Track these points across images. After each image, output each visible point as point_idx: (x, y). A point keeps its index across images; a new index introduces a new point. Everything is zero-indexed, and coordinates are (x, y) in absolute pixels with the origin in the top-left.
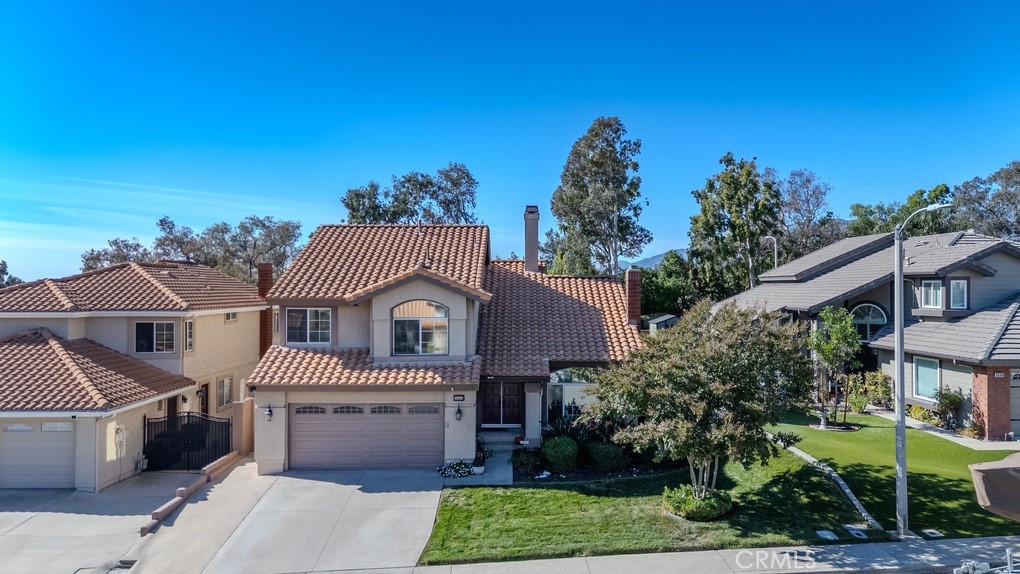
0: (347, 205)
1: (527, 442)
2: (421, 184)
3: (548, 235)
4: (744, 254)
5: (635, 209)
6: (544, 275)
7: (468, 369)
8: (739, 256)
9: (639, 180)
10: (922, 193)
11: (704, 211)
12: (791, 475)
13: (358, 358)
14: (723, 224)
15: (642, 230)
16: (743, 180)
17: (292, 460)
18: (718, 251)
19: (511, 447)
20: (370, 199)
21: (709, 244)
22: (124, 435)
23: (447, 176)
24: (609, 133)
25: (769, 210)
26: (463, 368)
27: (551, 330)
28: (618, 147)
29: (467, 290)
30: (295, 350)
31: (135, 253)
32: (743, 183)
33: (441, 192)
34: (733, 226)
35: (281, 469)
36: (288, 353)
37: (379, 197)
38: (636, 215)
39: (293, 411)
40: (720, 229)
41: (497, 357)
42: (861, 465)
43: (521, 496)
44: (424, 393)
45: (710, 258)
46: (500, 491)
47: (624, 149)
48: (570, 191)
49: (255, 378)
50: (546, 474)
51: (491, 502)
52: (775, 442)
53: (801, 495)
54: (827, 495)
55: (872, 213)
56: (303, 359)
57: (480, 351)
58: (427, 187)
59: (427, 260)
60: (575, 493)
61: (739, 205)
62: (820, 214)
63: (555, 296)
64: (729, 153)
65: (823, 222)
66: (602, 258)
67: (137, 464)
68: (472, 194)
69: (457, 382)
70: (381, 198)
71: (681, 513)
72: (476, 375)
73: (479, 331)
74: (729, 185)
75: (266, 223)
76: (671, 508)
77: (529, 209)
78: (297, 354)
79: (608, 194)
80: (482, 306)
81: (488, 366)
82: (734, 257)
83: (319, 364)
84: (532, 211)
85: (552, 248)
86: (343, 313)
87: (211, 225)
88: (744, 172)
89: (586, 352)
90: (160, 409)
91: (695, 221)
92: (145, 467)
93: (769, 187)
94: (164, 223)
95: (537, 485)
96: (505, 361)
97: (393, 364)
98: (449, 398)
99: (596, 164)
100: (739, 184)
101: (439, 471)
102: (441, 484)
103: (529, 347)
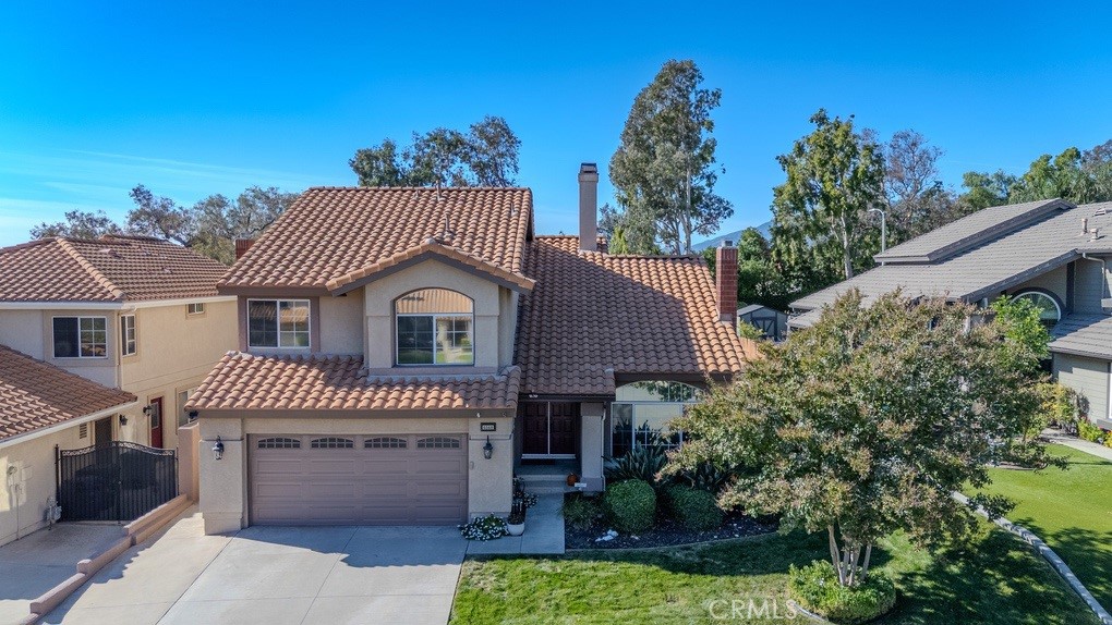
0: (357, 169)
1: (585, 485)
2: (450, 145)
3: (603, 211)
4: (839, 232)
5: (708, 177)
6: (605, 255)
7: (501, 386)
8: (832, 233)
9: (714, 142)
10: (1048, 158)
11: (792, 180)
12: (975, 545)
13: (347, 369)
14: (815, 195)
15: (720, 201)
16: (838, 142)
17: (255, 512)
18: (807, 227)
19: (561, 490)
20: (385, 162)
21: (796, 219)
22: (21, 476)
23: (482, 133)
24: (681, 81)
25: (872, 179)
26: (495, 384)
27: (617, 329)
28: (693, 98)
29: (501, 275)
30: (260, 358)
31: (102, 229)
32: (838, 146)
33: (474, 153)
34: (826, 198)
35: (238, 525)
36: (250, 362)
37: (396, 159)
38: (709, 185)
39: (255, 444)
40: (811, 201)
41: (542, 366)
42: (1079, 532)
43: (576, 574)
44: (441, 420)
45: (798, 237)
46: (546, 566)
47: (700, 101)
48: (632, 153)
49: (197, 400)
50: (611, 535)
51: (533, 584)
52: (974, 508)
53: (998, 581)
54: (1041, 583)
55: (989, 182)
56: (270, 370)
57: (520, 359)
58: (456, 147)
59: (447, 234)
60: (654, 568)
61: (833, 173)
62: (928, 184)
63: (620, 283)
64: (822, 110)
65: (931, 193)
66: (668, 237)
67: (46, 512)
68: (513, 156)
69: (485, 405)
70: (399, 160)
71: (820, 611)
72: (513, 396)
73: (519, 330)
74: (823, 148)
75: (270, 195)
76: (804, 602)
77: (586, 168)
78: (262, 363)
79: (679, 155)
80: (522, 298)
81: (530, 380)
82: (827, 234)
83: (291, 378)
84: (589, 170)
85: (609, 226)
86: (326, 305)
87: (204, 198)
88: (840, 132)
89: (665, 360)
90: (83, 434)
91: (780, 192)
92: (58, 517)
93: (870, 149)
94: (138, 193)
95: (599, 554)
96: (554, 373)
97: (396, 378)
98: (474, 428)
99: (665, 119)
100: (834, 146)
101: (461, 529)
102: (461, 552)
103: (587, 352)
